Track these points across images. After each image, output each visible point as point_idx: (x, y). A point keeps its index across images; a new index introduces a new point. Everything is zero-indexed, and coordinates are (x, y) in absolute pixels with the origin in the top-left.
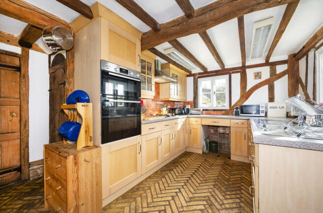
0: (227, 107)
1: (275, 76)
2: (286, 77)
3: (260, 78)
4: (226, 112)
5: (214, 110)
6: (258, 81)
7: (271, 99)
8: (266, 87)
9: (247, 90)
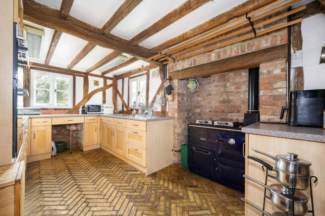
0: (70, 106)
1: (106, 86)
2: (112, 88)
3: (98, 85)
4: (70, 111)
5: (56, 109)
6: (96, 87)
7: (104, 102)
8: (101, 93)
9: (89, 93)
